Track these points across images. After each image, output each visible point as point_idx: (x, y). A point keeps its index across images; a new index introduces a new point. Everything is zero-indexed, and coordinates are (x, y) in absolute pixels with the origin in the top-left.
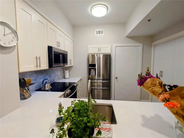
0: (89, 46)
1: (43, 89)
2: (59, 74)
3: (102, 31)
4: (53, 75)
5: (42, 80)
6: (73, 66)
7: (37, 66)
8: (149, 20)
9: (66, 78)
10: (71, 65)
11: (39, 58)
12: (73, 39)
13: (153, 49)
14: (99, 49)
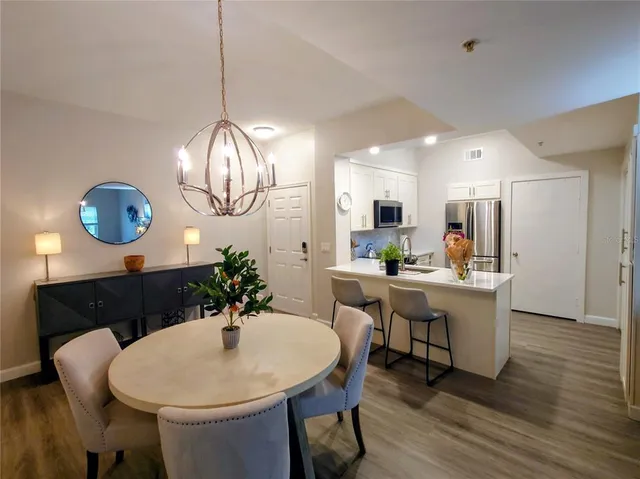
1: (366, 256)
3: (479, 152)
4: (380, 241)
6: (416, 228)
7: (363, 225)
8: (541, 143)
10: (411, 226)
11: (365, 217)
12: (416, 174)
13: (622, 183)
14: (473, 191)
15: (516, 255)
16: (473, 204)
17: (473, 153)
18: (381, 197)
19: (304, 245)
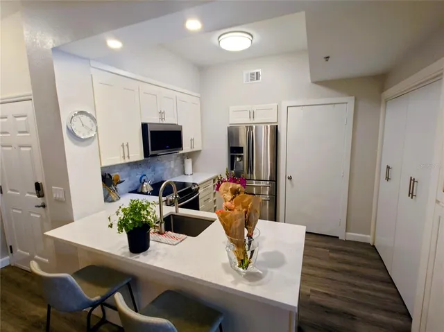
0: (232, 108)
1: (140, 191)
2: (172, 166)
3: (258, 74)
4: (159, 169)
5: (139, 177)
6: (200, 151)
7: (124, 157)
8: (327, 58)
9: (186, 173)
10: (194, 150)
11: (127, 145)
12: (198, 95)
13: (382, 109)
14: (252, 115)
15: (290, 178)
16: (252, 127)
17: (252, 74)
18: (153, 119)
19: (38, 187)
